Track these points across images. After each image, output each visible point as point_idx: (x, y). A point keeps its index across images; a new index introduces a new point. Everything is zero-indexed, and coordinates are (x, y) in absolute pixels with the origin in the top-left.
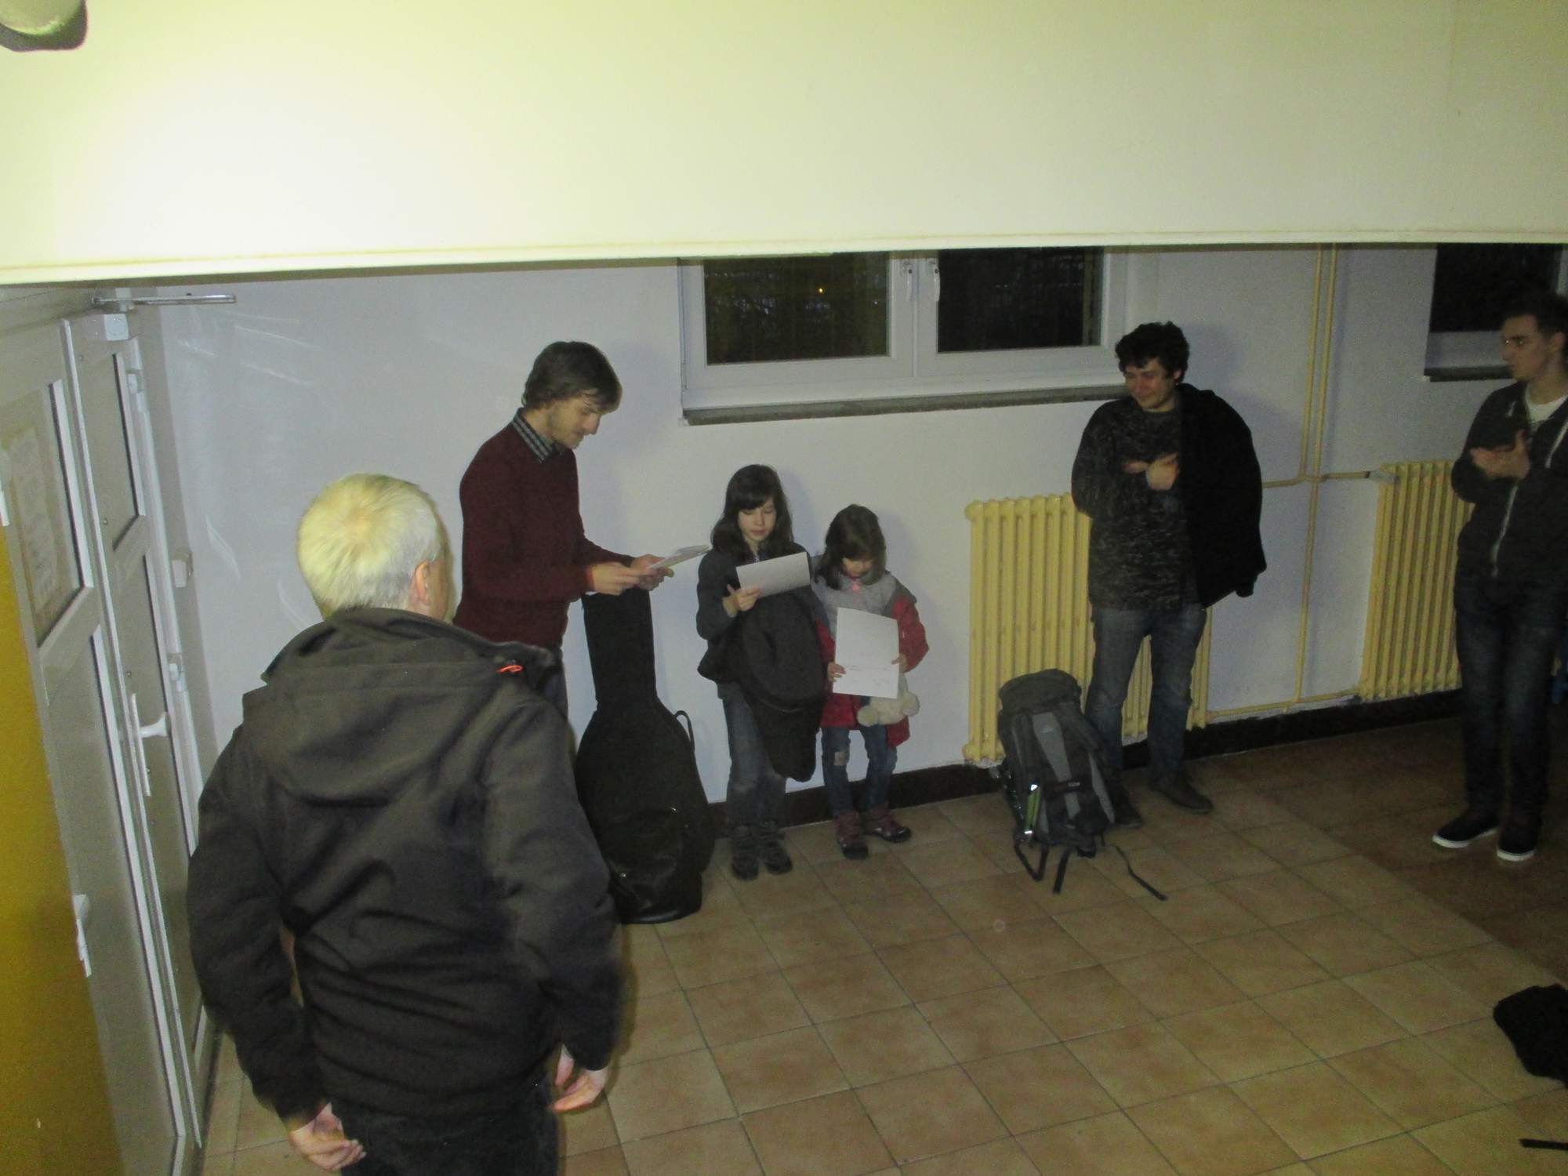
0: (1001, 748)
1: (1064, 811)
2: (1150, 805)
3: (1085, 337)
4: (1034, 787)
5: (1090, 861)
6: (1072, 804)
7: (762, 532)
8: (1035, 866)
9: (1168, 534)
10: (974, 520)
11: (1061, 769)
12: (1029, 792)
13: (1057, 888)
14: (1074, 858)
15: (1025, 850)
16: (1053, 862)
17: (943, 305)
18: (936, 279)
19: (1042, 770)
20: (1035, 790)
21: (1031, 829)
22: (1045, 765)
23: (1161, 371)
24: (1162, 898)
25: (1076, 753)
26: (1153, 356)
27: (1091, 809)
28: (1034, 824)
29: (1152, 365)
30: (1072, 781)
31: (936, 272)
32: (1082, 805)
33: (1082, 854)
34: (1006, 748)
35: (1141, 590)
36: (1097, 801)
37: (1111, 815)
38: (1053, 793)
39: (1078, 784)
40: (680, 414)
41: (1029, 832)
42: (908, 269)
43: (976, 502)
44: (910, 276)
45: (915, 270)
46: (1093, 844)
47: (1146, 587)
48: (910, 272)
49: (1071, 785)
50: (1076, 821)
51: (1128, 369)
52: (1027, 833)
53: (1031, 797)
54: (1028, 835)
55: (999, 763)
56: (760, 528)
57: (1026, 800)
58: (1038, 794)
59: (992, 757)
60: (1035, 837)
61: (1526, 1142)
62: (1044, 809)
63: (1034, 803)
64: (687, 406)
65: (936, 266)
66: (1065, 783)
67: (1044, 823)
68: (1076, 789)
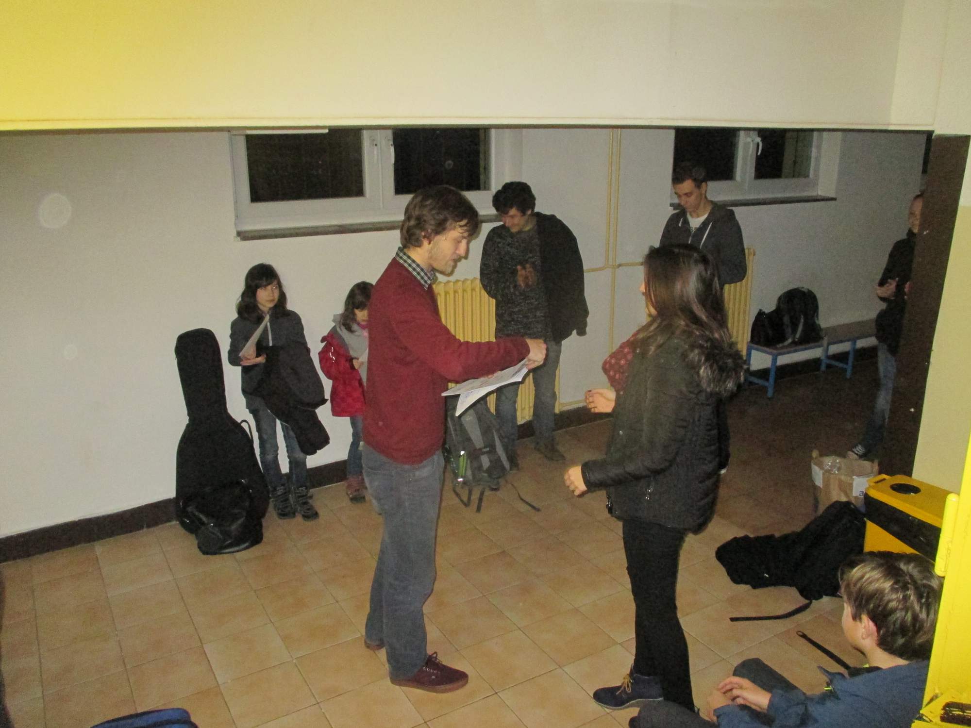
1: (481, 465)
3: (482, 186)
4: (462, 453)
5: (498, 493)
6: (485, 461)
7: (272, 301)
8: (465, 499)
11: (478, 442)
12: (460, 456)
13: (479, 509)
14: (488, 493)
15: (458, 490)
16: (475, 496)
17: (397, 165)
18: (392, 149)
19: (467, 442)
20: (464, 455)
21: (462, 477)
22: (469, 439)
24: (538, 510)
25: (486, 431)
27: (496, 463)
28: (463, 474)
30: (485, 447)
31: (391, 145)
32: (491, 461)
33: (493, 489)
36: (499, 460)
38: (474, 455)
39: (488, 449)
40: (235, 234)
41: (460, 480)
42: (375, 143)
44: (375, 147)
45: (378, 144)
46: (498, 483)
48: (376, 145)
49: (484, 450)
50: (489, 471)
53: (462, 458)
56: (272, 298)
57: (458, 460)
58: (465, 457)
60: (464, 483)
61: (732, 619)
62: (469, 466)
63: (463, 462)
64: (239, 229)
65: (391, 142)
66: (480, 449)
67: (469, 473)
68: (487, 453)
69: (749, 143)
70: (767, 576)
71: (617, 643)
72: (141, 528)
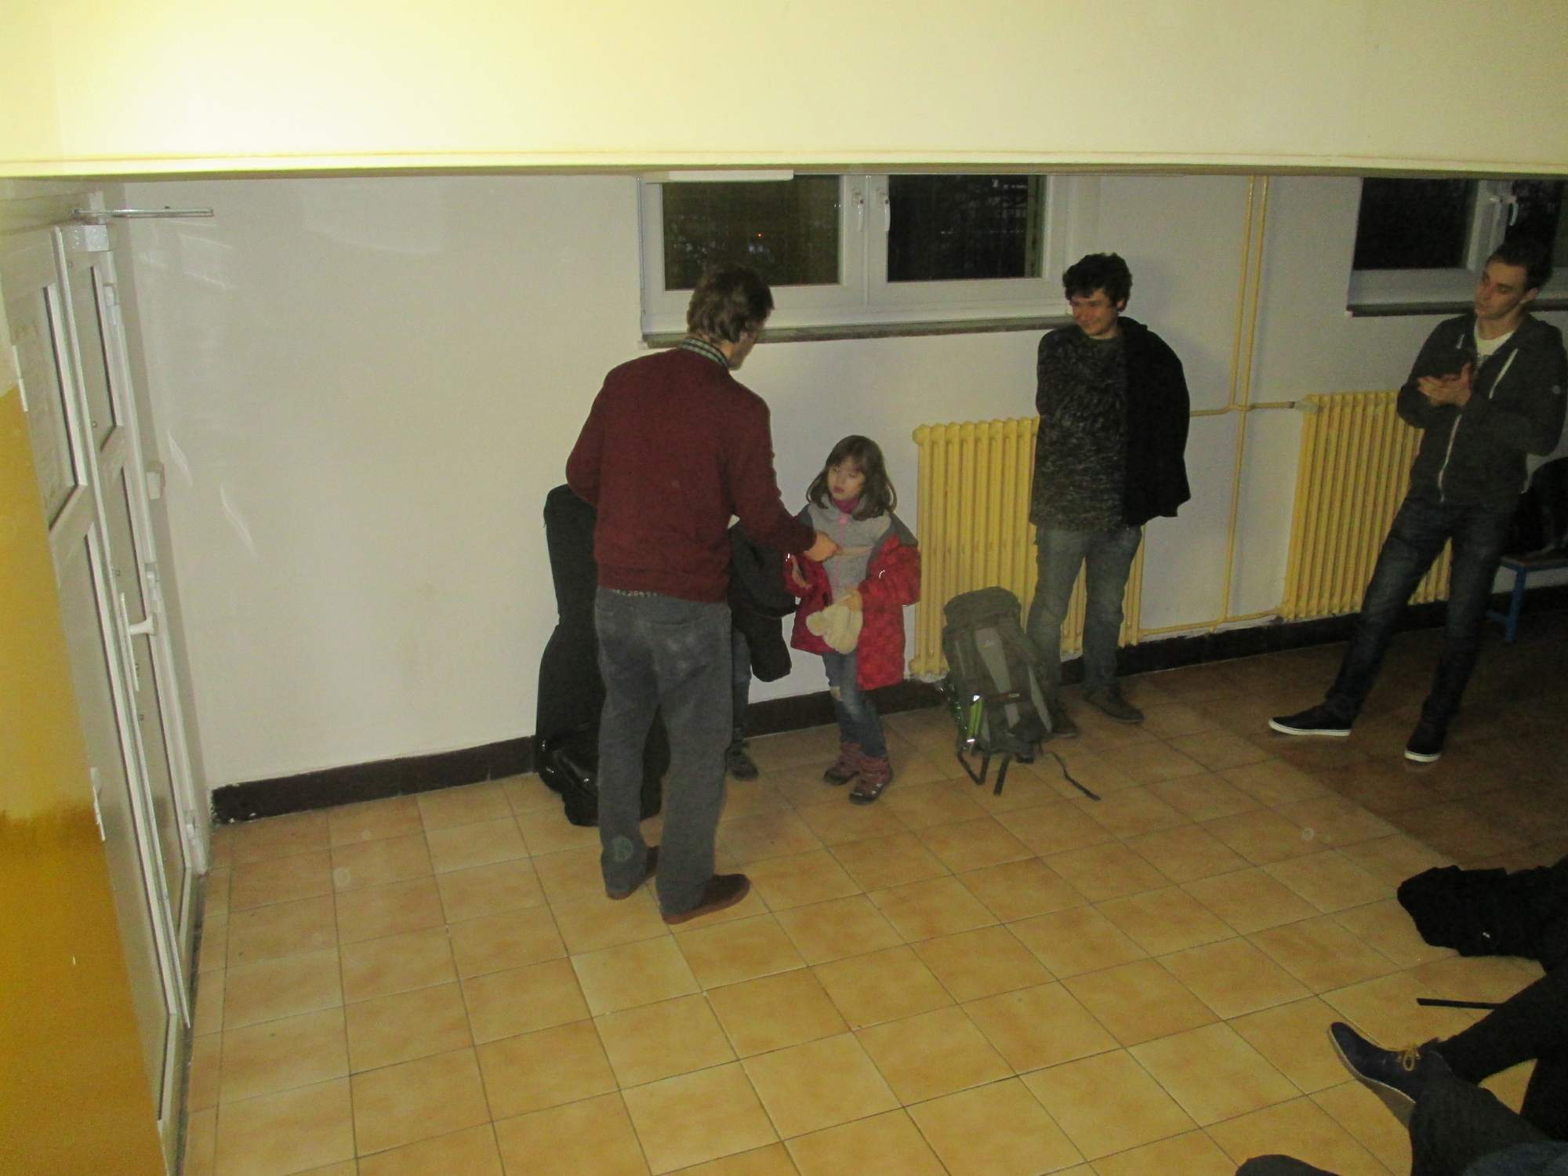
0: (945, 663)
1: (1004, 721)
2: (1085, 717)
3: (1027, 268)
4: (976, 698)
5: (1029, 766)
6: (1012, 714)
8: (977, 772)
9: (1115, 458)
10: (920, 444)
11: (1003, 683)
12: (973, 703)
14: (1013, 764)
15: (967, 757)
16: (994, 766)
17: (893, 235)
18: (887, 210)
19: (984, 682)
20: (978, 701)
21: (973, 737)
22: (986, 677)
23: (1106, 301)
24: (1095, 798)
25: (1016, 666)
27: (1030, 719)
28: (976, 733)
29: (1098, 295)
30: (1013, 692)
31: (887, 202)
32: (1021, 715)
33: (1021, 760)
34: (951, 660)
35: (1087, 511)
36: (1035, 711)
38: (994, 703)
39: (1018, 695)
40: (640, 338)
41: (971, 741)
42: (860, 198)
43: (922, 427)
44: (861, 206)
45: (866, 202)
46: (1032, 751)
47: (1094, 508)
48: (862, 202)
49: (1011, 696)
50: (1017, 730)
51: (1073, 298)
52: (969, 741)
53: (974, 707)
54: (971, 744)
55: (943, 677)
57: (969, 710)
58: (981, 705)
59: (937, 671)
60: (977, 747)
61: (1423, 1002)
62: (986, 718)
63: (976, 712)
64: (647, 331)
65: (886, 198)
66: (1006, 694)
67: (985, 732)
68: (1016, 700)
69: (1493, 205)
70: (1488, 936)
71: (1219, 1020)
72: (483, 778)
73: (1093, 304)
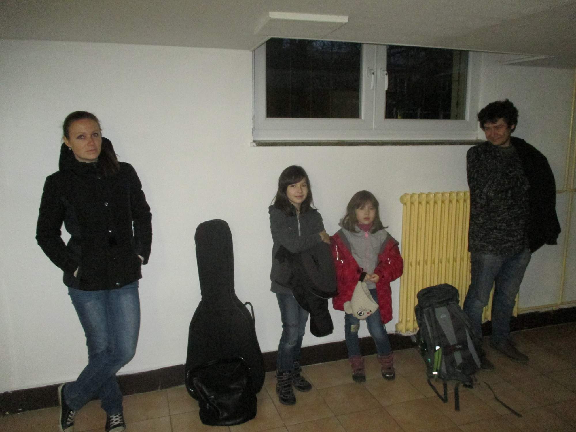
0: (416, 325)
1: (454, 361)
2: (493, 357)
3: (454, 115)
4: (438, 348)
5: (471, 390)
6: (458, 357)
8: (441, 392)
10: (405, 204)
11: (452, 338)
12: (435, 351)
13: (457, 408)
14: (461, 388)
15: (433, 382)
17: (388, 93)
18: (386, 78)
19: (441, 338)
20: (439, 350)
21: (437, 371)
22: (444, 336)
23: (505, 125)
24: (519, 415)
25: (458, 329)
26: (500, 117)
27: (468, 360)
28: (438, 369)
29: (500, 122)
30: (459, 344)
31: (386, 74)
32: (463, 358)
33: (465, 386)
34: (420, 325)
36: (471, 356)
37: (479, 364)
38: (448, 350)
39: (460, 346)
40: (251, 141)
41: (435, 373)
42: (372, 72)
43: (406, 194)
44: (373, 75)
45: (375, 73)
46: (471, 381)
48: (373, 73)
49: (457, 347)
50: (463, 367)
52: (434, 373)
53: (437, 353)
54: (435, 375)
55: (415, 333)
57: (434, 355)
58: (441, 352)
59: (411, 330)
60: (439, 376)
62: (443, 360)
63: (438, 356)
64: (255, 137)
65: (386, 72)
66: (454, 346)
67: (443, 367)
68: (459, 349)
73: (497, 127)
